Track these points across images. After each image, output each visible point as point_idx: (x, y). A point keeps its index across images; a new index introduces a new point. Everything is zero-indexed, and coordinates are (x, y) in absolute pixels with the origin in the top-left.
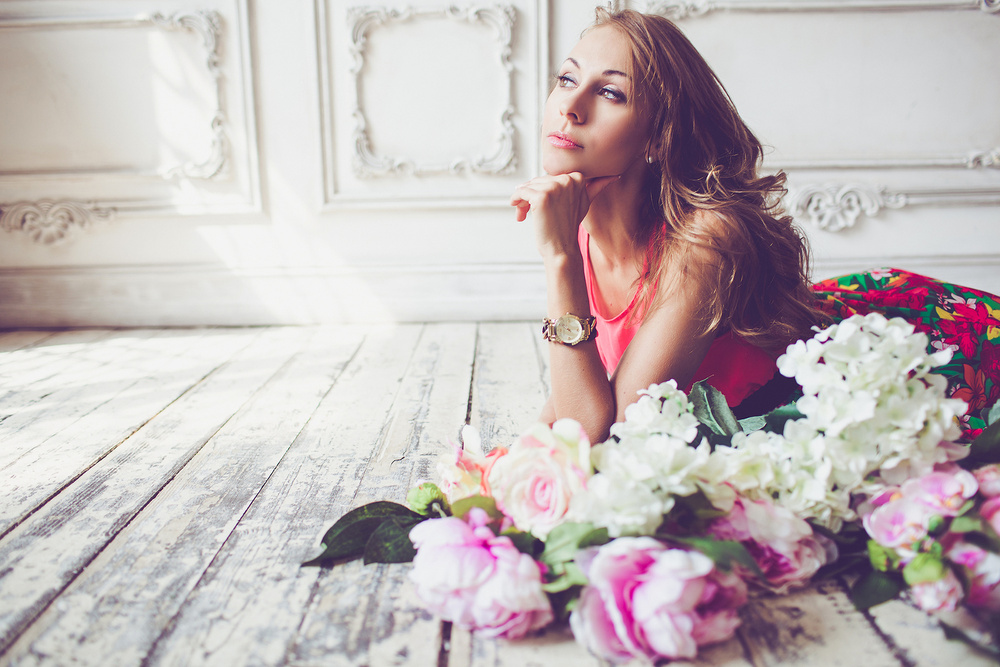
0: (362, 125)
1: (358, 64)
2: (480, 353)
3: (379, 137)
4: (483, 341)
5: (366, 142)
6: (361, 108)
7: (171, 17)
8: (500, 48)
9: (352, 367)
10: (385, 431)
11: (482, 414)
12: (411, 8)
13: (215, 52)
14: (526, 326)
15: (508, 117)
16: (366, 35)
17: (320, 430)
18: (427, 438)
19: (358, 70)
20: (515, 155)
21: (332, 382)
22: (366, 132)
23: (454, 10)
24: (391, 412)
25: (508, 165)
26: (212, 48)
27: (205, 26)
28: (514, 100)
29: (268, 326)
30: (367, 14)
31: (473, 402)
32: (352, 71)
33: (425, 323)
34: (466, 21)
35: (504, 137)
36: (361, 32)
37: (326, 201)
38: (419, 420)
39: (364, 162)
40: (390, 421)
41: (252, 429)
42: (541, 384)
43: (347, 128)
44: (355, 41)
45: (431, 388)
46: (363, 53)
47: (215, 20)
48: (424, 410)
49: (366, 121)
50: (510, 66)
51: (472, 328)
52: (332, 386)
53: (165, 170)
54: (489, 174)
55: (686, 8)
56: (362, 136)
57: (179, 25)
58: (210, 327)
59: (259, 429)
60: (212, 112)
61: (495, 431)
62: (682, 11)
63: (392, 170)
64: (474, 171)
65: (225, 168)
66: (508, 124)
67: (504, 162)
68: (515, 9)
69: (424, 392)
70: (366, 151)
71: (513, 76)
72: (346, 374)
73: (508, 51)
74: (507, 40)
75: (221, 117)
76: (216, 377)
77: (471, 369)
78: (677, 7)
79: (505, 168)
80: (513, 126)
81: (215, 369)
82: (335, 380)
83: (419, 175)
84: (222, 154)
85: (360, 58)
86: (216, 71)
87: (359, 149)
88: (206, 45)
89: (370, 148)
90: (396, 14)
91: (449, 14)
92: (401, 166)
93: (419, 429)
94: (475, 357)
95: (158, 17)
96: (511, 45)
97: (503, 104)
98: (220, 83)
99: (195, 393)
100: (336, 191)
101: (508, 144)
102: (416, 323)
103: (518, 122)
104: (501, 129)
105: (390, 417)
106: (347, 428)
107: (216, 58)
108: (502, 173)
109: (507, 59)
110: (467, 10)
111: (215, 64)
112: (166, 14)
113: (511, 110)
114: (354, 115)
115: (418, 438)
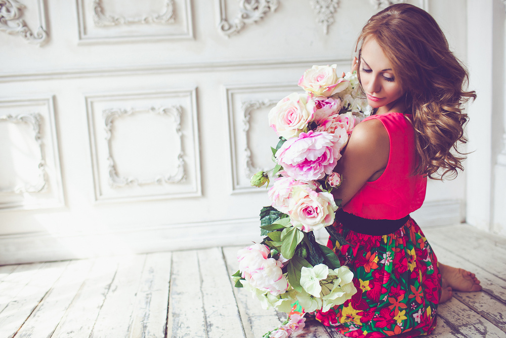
0: (112, 164)
1: (109, 135)
2: (173, 274)
3: (121, 169)
4: (174, 265)
5: (114, 171)
6: (111, 155)
7: (16, 117)
8: (175, 126)
9: (113, 287)
10: (130, 330)
11: (174, 314)
12: (132, 109)
13: (39, 132)
14: (195, 252)
15: (180, 156)
16: (112, 122)
17: (100, 331)
18: (149, 333)
19: (109, 138)
20: (185, 174)
21: (104, 298)
22: (114, 167)
23: (153, 109)
24: (132, 317)
25: (182, 179)
26: (37, 131)
27: (34, 121)
28: (183, 148)
29: (71, 260)
30: (112, 113)
31: (170, 307)
32: (106, 139)
33: (147, 253)
34: (159, 113)
35: (179, 166)
36: (110, 120)
37: (96, 199)
38: (145, 322)
39: (114, 181)
40: (132, 323)
41: (68, 333)
42: (200, 293)
43: (105, 165)
44: (107, 125)
45: (150, 300)
46: (111, 131)
47: (38, 118)
48: (147, 315)
49: (114, 161)
50: (180, 134)
51: (169, 254)
52: (104, 300)
53: (17, 189)
54: (173, 183)
55: (260, 104)
56: (112, 169)
57: (21, 120)
58: (41, 262)
59: (71, 332)
60: (39, 160)
61: (179, 325)
62: (258, 105)
63: (127, 184)
64: (166, 182)
65: (46, 186)
66: (181, 160)
67: (180, 177)
68: (181, 107)
69: (147, 303)
70: (114, 175)
71: (182, 138)
72: (110, 293)
73: (179, 127)
74: (179, 122)
75: (43, 162)
76: (47, 299)
77: (168, 285)
78: (255, 104)
79: (181, 180)
80: (183, 160)
81: (47, 293)
82: (105, 296)
83: (140, 185)
84: (45, 180)
85: (109, 133)
86: (40, 141)
87: (111, 175)
88: (34, 129)
89: (116, 174)
90: (126, 112)
91: (151, 111)
92: (131, 182)
93: (145, 327)
94: (171, 276)
95: (10, 117)
96: (180, 124)
97: (178, 151)
98: (42, 146)
99: (38, 310)
100: (101, 194)
101: (181, 169)
102: (142, 254)
103: (186, 159)
104: (178, 162)
105: (132, 320)
106: (112, 329)
107: (39, 135)
108: (179, 182)
109: (179, 130)
110: (159, 109)
111: (39, 138)
112: (14, 116)
113: (182, 153)
114: (108, 159)
115: (145, 333)
